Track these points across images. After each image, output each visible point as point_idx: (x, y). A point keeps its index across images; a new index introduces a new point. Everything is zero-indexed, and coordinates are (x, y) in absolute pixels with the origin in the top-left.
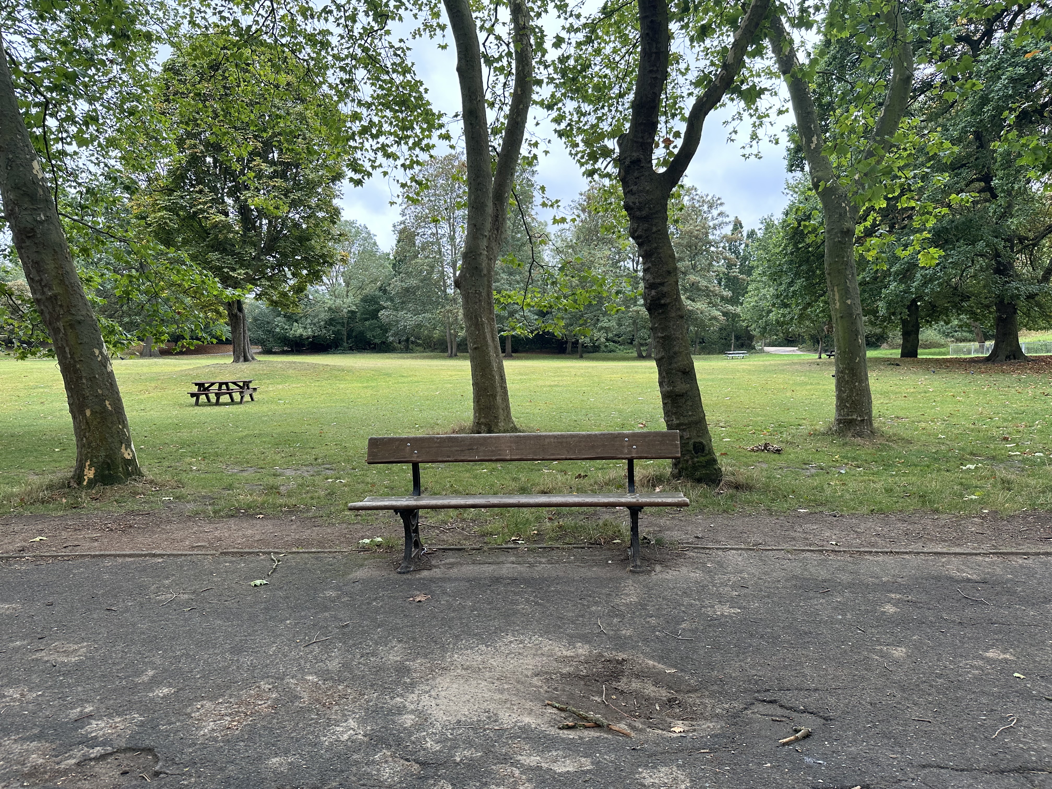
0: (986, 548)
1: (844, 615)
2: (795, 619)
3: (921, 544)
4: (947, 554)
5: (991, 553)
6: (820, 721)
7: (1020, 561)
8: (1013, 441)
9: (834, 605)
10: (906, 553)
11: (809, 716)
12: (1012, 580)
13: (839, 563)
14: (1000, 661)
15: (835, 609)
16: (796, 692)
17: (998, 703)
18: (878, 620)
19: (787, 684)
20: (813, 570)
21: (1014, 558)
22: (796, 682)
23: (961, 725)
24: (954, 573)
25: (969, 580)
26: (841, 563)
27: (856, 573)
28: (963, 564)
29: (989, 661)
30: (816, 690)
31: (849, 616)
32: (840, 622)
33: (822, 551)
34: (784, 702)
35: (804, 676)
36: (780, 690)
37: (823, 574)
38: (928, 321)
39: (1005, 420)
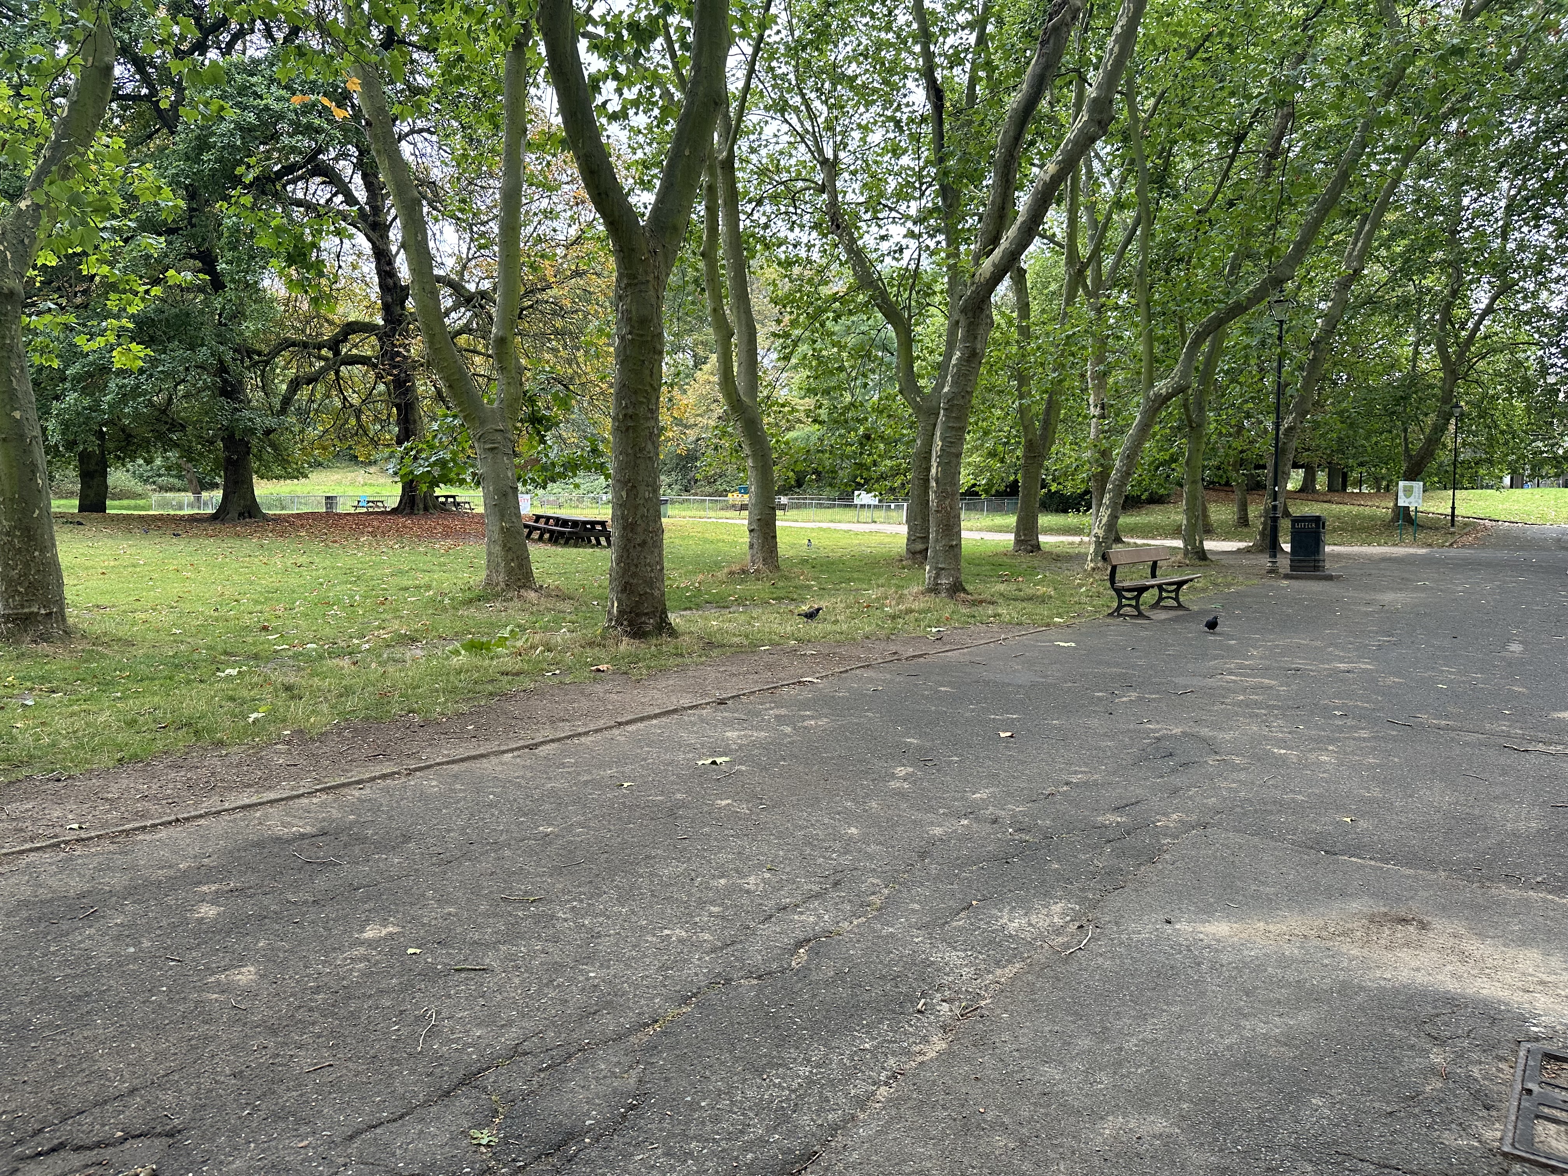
0: (306, 785)
1: (137, 944)
2: (51, 980)
3: (217, 798)
4: (261, 804)
5: (317, 791)
6: (160, 1143)
7: (357, 793)
8: (275, 630)
9: (114, 932)
10: (201, 816)
11: (138, 1144)
12: (357, 822)
13: (97, 860)
14: (385, 939)
15: (118, 938)
16: (97, 1110)
17: (404, 1000)
18: (196, 934)
19: (75, 1104)
20: (53, 882)
21: (345, 791)
22: (89, 1093)
23: (372, 1052)
24: (280, 831)
25: (303, 836)
26: (101, 858)
27: (134, 867)
28: (287, 815)
29: (370, 944)
30: (133, 1091)
31: (146, 944)
32: (135, 958)
33: (58, 845)
34: (82, 1138)
35: (103, 1075)
36: (64, 1120)
37: (75, 885)
38: (119, 458)
39: (256, 602)
